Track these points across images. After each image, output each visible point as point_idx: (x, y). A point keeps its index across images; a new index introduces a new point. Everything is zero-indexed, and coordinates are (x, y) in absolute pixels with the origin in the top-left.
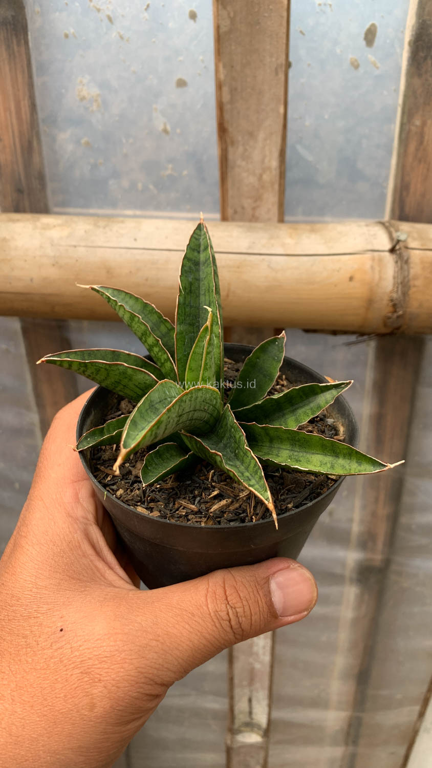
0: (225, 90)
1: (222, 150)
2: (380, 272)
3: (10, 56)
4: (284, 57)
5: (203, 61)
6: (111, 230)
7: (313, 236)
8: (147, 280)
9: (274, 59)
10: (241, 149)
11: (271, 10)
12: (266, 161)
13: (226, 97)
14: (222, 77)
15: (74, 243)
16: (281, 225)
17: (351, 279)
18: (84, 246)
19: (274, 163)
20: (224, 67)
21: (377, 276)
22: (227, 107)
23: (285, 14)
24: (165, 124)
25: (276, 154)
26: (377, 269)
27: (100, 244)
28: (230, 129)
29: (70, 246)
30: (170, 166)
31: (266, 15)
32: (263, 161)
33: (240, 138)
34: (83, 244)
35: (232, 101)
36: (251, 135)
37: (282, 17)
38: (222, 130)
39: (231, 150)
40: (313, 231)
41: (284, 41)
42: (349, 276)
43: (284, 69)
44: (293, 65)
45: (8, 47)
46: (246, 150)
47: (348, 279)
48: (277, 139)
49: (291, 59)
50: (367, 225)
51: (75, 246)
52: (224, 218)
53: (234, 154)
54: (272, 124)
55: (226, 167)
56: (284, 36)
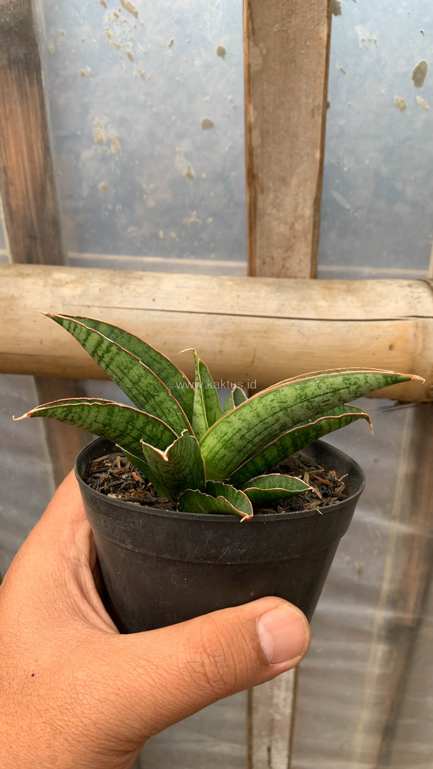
0: (256, 133)
1: (250, 197)
2: (424, 340)
3: (22, 96)
4: (322, 98)
5: (232, 101)
6: (128, 289)
7: (349, 298)
8: (165, 344)
9: (310, 100)
10: (271, 196)
11: (309, 46)
12: (299, 208)
13: (256, 140)
14: (252, 119)
15: (87, 303)
16: (313, 282)
17: (391, 347)
18: (98, 307)
19: (308, 212)
20: (255, 108)
21: (420, 345)
22: (257, 151)
23: (324, 51)
24: (189, 169)
25: (310, 202)
26: (421, 337)
27: (115, 304)
28: (260, 175)
29: (83, 306)
30: (194, 213)
31: (303, 52)
32: (295, 209)
33: (271, 185)
34: (98, 304)
35: (262, 145)
36: (284, 181)
37: (320, 54)
38: (251, 176)
39: (260, 197)
40: (349, 291)
41: (323, 82)
42: (388, 344)
43: (321, 111)
44: (332, 105)
45: (20, 87)
46: (277, 197)
47: (388, 348)
48: (313, 186)
49: (329, 99)
50: (410, 286)
51: (89, 307)
52: (252, 273)
53: (265, 201)
54: (307, 169)
55: (255, 216)
56: (323, 75)
